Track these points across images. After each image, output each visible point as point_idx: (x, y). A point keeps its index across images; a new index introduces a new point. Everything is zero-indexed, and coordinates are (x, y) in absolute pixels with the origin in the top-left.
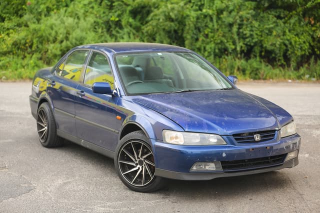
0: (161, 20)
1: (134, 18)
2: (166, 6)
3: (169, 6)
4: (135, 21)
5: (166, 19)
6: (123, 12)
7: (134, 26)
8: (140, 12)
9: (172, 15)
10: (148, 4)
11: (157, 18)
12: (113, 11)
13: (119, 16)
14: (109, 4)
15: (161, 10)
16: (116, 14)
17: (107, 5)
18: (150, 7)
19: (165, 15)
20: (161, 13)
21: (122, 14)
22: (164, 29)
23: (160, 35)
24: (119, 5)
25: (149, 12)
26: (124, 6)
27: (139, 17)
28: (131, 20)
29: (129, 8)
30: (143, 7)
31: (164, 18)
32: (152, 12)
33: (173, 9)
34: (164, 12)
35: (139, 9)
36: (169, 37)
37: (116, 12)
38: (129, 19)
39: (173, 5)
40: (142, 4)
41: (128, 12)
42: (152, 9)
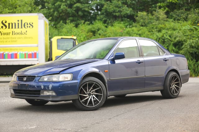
0: (188, 47)
1: (175, 47)
2: (190, 41)
3: (191, 41)
4: (176, 48)
5: (190, 47)
6: (170, 44)
7: (175, 51)
8: (178, 45)
9: (193, 45)
10: (181, 41)
11: (186, 47)
12: (165, 44)
13: (167, 47)
14: (163, 41)
15: (187, 43)
16: (166, 46)
17: (162, 41)
18: (183, 41)
19: (190, 45)
20: (188, 44)
21: (169, 45)
22: (189, 52)
23: (187, 55)
24: (168, 41)
25: (182, 45)
26: (170, 42)
27: (177, 47)
28: (174, 48)
29: (172, 43)
30: (180, 42)
31: (189, 46)
32: (184, 44)
33: (193, 42)
34: (190, 43)
35: (177, 43)
36: (192, 56)
37: (166, 44)
38: (172, 48)
39: (193, 41)
40: (179, 41)
41: (172, 44)
42: (184, 42)
